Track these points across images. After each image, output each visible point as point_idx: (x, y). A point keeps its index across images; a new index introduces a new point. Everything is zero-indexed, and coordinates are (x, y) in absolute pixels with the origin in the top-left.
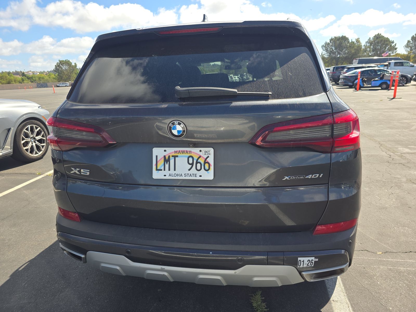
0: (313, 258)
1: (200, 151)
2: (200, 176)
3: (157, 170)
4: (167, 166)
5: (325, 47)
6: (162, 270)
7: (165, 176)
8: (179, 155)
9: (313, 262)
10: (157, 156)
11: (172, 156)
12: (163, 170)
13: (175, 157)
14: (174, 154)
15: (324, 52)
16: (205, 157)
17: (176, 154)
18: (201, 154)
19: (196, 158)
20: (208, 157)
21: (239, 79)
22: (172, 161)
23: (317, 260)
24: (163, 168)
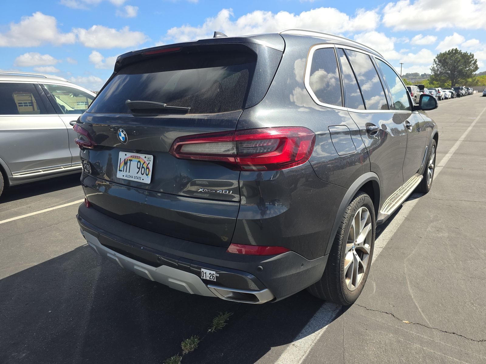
0: (214, 272)
1: (145, 157)
2: (143, 180)
3: (120, 170)
4: (125, 167)
6: (114, 255)
7: (123, 176)
8: (133, 159)
9: (215, 276)
10: (121, 159)
11: (129, 160)
12: (123, 171)
13: (131, 160)
14: (130, 159)
16: (148, 163)
17: (131, 159)
18: (146, 160)
19: (142, 163)
20: (149, 163)
21: (451, 94)
22: (128, 164)
23: (218, 275)
24: (123, 170)
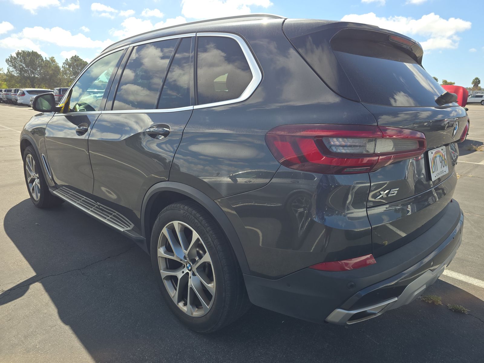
1: (442, 150)
2: (445, 172)
5: (11, 62)
7: (435, 177)
15: (11, 69)
